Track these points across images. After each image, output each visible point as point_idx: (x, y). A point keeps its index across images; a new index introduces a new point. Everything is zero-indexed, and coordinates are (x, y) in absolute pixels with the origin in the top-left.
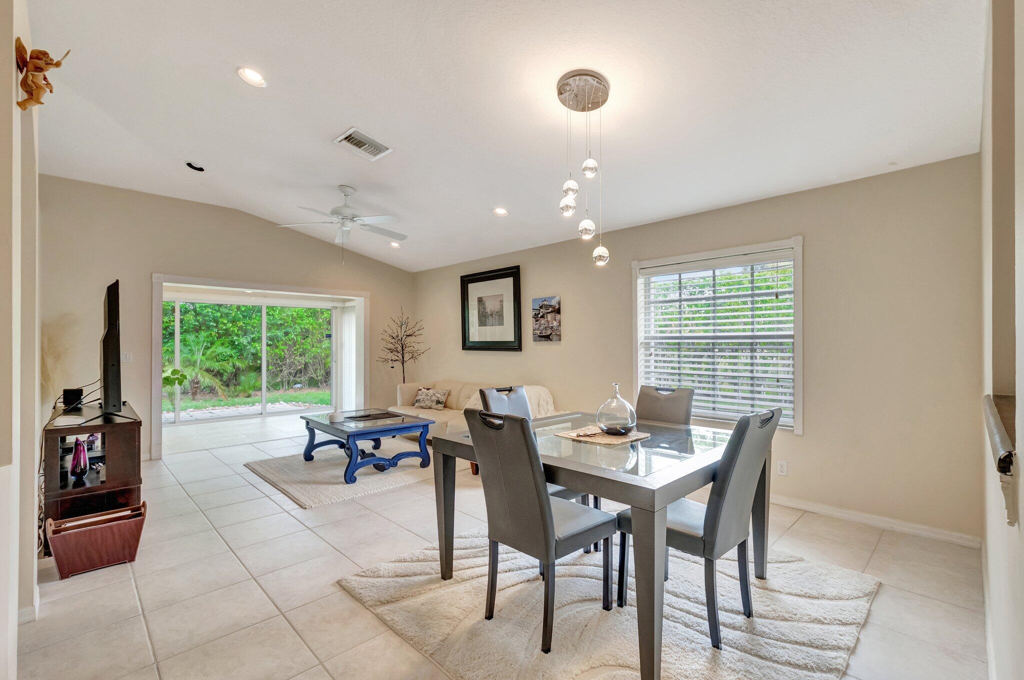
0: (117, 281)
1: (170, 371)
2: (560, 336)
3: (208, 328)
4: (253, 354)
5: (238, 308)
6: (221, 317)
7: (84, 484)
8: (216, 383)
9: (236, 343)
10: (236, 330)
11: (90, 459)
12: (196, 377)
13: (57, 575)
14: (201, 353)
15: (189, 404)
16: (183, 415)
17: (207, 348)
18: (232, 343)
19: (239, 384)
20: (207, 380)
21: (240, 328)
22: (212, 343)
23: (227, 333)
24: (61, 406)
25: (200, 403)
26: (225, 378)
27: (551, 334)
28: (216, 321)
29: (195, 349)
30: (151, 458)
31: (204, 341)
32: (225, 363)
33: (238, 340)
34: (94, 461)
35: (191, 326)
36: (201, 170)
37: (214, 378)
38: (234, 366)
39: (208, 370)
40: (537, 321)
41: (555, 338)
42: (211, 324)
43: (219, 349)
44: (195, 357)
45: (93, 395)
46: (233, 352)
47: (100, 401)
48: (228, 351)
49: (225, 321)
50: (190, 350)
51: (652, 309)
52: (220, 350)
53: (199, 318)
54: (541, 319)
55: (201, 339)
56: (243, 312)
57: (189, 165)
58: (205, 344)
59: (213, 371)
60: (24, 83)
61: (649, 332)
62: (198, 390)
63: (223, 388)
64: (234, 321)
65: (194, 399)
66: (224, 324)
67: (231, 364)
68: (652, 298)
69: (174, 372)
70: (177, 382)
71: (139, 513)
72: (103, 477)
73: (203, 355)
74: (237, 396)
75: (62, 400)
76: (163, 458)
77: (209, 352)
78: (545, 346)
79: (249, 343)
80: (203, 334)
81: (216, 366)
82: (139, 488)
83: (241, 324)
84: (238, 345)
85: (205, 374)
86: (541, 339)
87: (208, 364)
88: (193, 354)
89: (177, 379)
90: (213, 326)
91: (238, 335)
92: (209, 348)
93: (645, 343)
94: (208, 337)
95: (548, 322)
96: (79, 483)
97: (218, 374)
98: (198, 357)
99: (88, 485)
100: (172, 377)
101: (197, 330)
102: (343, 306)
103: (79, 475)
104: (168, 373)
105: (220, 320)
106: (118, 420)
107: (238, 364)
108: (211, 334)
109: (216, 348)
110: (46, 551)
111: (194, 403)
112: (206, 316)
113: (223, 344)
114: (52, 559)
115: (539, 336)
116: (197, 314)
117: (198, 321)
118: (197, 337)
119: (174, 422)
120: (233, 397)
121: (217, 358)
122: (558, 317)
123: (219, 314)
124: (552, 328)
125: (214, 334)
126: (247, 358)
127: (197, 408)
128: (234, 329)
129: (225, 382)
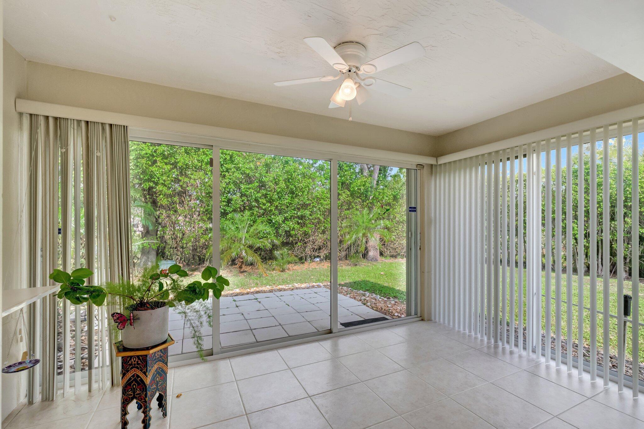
3: (251, 208)
4: (286, 231)
8: (256, 258)
9: (274, 222)
10: (273, 210)
12: (242, 252)
14: (246, 231)
17: (250, 226)
18: (270, 222)
19: (275, 260)
20: (250, 257)
22: (254, 222)
23: (266, 212)
26: (264, 254)
29: (240, 227)
31: (248, 220)
32: (263, 241)
33: (275, 219)
37: (255, 254)
38: (271, 243)
39: (251, 247)
43: (260, 227)
44: (241, 234)
48: (268, 229)
49: (265, 202)
50: (237, 227)
58: (249, 223)
59: (254, 248)
63: (260, 262)
64: (271, 201)
66: (264, 204)
67: (269, 241)
73: (247, 232)
74: (273, 270)
77: (252, 230)
79: (284, 222)
80: (247, 213)
81: (258, 244)
83: (276, 204)
84: (275, 224)
85: (248, 250)
87: (251, 242)
88: (239, 232)
90: (255, 206)
91: (274, 215)
92: (252, 226)
94: (251, 216)
97: (258, 251)
101: (242, 209)
102: (435, 163)
105: (260, 200)
107: (275, 241)
108: (253, 214)
109: (257, 226)
113: (263, 223)
118: (242, 215)
121: (258, 236)
125: (255, 213)
126: (281, 235)
128: (272, 208)
129: (263, 258)
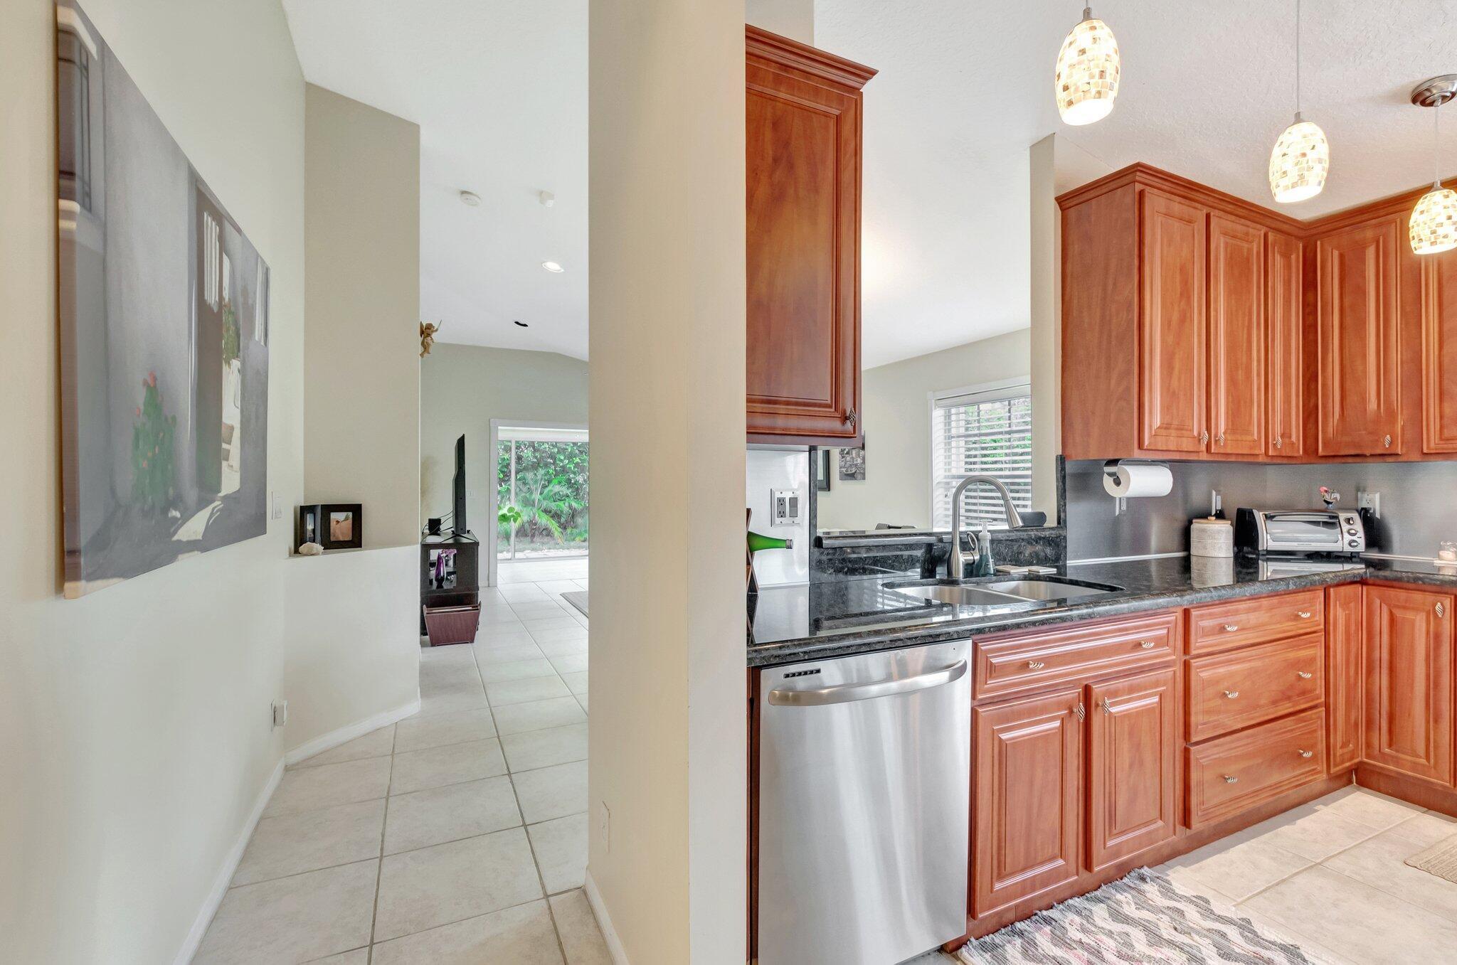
0: (464, 436)
1: (507, 507)
2: (864, 474)
3: (546, 465)
5: (575, 444)
6: (559, 452)
7: (442, 587)
8: (553, 525)
9: (573, 482)
10: (572, 466)
11: (447, 573)
12: (534, 517)
13: (430, 644)
14: (539, 492)
15: (528, 546)
16: (518, 555)
17: (544, 487)
18: (569, 482)
19: (576, 527)
20: (544, 520)
21: (577, 465)
22: (549, 482)
23: (564, 470)
24: (427, 531)
25: (537, 545)
26: (563, 520)
27: (855, 472)
28: (554, 458)
29: (533, 487)
30: (489, 584)
31: (542, 480)
32: (561, 504)
34: (449, 574)
35: (530, 463)
36: (525, 325)
37: (551, 519)
38: (570, 507)
39: (546, 511)
40: (843, 457)
41: (859, 477)
42: (549, 460)
43: (555, 488)
44: (533, 496)
45: (447, 525)
46: (569, 492)
47: (453, 529)
48: (565, 490)
49: (562, 458)
50: (529, 488)
51: (954, 444)
52: (557, 489)
53: (537, 454)
54: (846, 456)
55: (539, 477)
56: (579, 446)
57: (517, 323)
58: (543, 482)
59: (550, 512)
60: (423, 343)
61: (950, 470)
62: (537, 532)
63: (560, 530)
64: (570, 457)
65: (532, 542)
66: (561, 461)
67: (567, 504)
68: (954, 432)
69: (511, 510)
70: (512, 519)
71: (477, 607)
72: (454, 584)
73: (541, 494)
74: (574, 540)
75: (427, 527)
76: (498, 586)
77: (546, 491)
78: (851, 485)
80: (541, 472)
81: (553, 506)
82: (477, 594)
83: (577, 460)
84: (575, 483)
85: (543, 514)
86: (847, 477)
87: (545, 504)
88: (532, 493)
89: (513, 516)
90: (551, 463)
91: (574, 473)
92: (546, 487)
93: (946, 482)
94: (546, 475)
95: (853, 458)
96: (440, 586)
97: (556, 516)
98: (536, 496)
99: (445, 587)
100: (508, 514)
101: (535, 466)
103: (440, 580)
104: (504, 511)
105: (558, 456)
106: (465, 541)
107: (574, 505)
108: (548, 472)
109: (553, 486)
110: (424, 631)
111: (532, 545)
112: (543, 453)
113: (560, 483)
114: (428, 637)
115: (846, 475)
116: (535, 450)
117: (536, 457)
118: (535, 475)
119: (510, 559)
120: (569, 541)
121: (554, 497)
122: (862, 453)
123: (556, 450)
124: (856, 465)
125: (551, 471)
126: (583, 497)
127: (533, 550)
129: (562, 524)
